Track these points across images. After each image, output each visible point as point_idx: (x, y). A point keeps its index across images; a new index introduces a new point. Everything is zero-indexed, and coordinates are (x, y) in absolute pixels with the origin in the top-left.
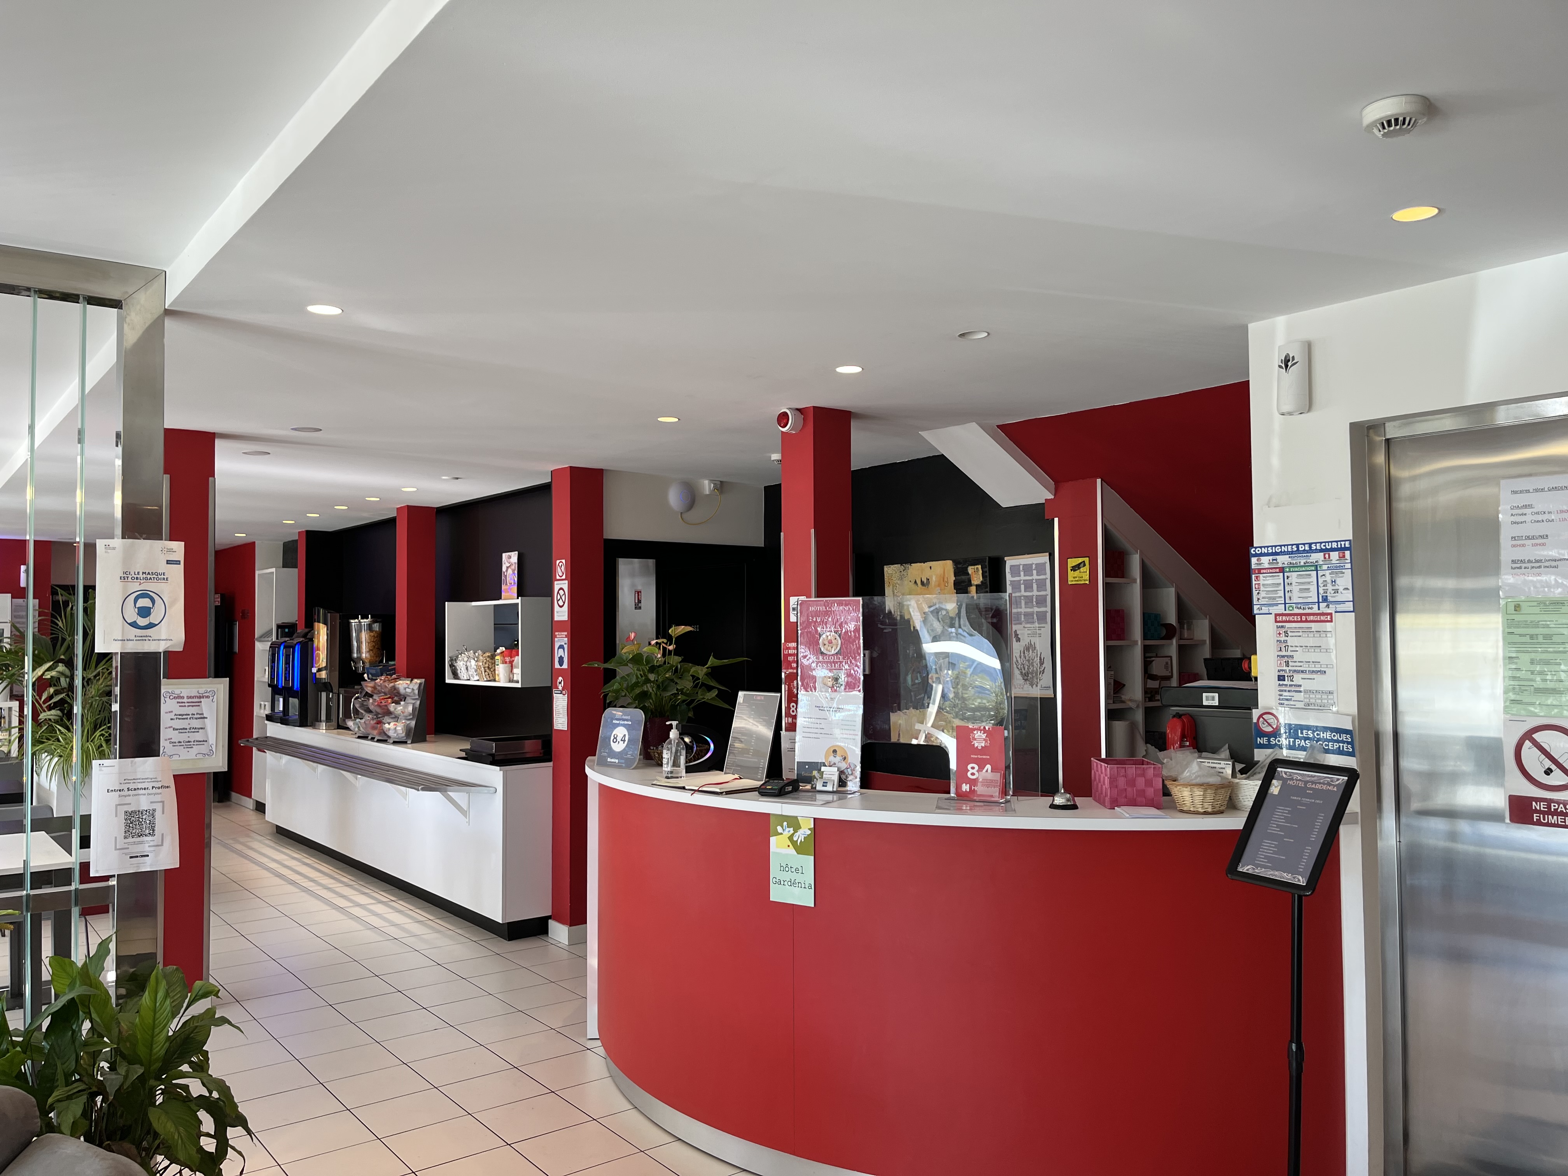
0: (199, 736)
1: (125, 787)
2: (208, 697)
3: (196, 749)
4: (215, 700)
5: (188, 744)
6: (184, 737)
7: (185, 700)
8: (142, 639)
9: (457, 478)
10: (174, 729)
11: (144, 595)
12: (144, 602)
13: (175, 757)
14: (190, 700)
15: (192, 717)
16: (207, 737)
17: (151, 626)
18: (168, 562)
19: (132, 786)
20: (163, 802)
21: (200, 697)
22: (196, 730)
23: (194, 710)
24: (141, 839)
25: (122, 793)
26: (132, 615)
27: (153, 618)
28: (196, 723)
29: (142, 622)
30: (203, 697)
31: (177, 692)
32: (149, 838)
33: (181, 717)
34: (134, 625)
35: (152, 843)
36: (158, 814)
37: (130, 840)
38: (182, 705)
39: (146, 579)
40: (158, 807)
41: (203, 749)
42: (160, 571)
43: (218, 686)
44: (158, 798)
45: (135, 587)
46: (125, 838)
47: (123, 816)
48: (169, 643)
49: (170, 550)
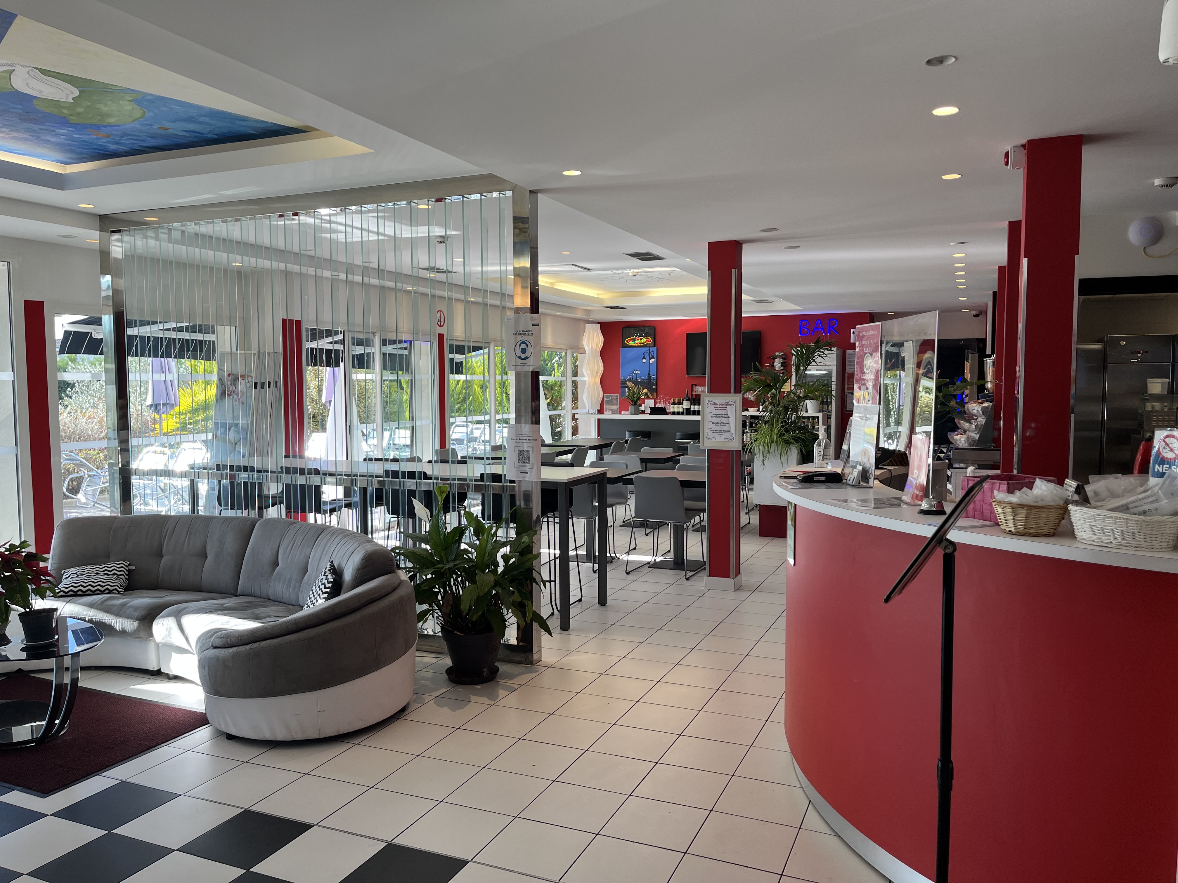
0: (725, 428)
1: (518, 438)
2: (730, 405)
3: (724, 435)
4: (734, 406)
5: (720, 432)
6: (717, 428)
7: (718, 406)
8: (523, 365)
9: (964, 243)
10: (713, 423)
11: (523, 342)
12: (523, 346)
13: (713, 440)
14: (721, 406)
15: (722, 416)
16: (730, 429)
17: (526, 358)
18: (533, 325)
19: (521, 438)
20: (533, 447)
21: (726, 405)
22: (724, 424)
23: (723, 412)
24: (524, 464)
25: (517, 441)
26: (519, 353)
27: (528, 354)
28: (724, 420)
29: (523, 356)
30: (728, 405)
31: (714, 401)
32: (527, 464)
33: (716, 416)
34: (520, 357)
35: (529, 467)
36: (531, 452)
37: (520, 464)
38: (716, 408)
39: (524, 334)
40: (531, 449)
41: (728, 435)
42: (530, 330)
43: (736, 398)
44: (531, 445)
45: (520, 338)
46: (519, 463)
47: (517, 452)
48: (534, 367)
49: (534, 319)
